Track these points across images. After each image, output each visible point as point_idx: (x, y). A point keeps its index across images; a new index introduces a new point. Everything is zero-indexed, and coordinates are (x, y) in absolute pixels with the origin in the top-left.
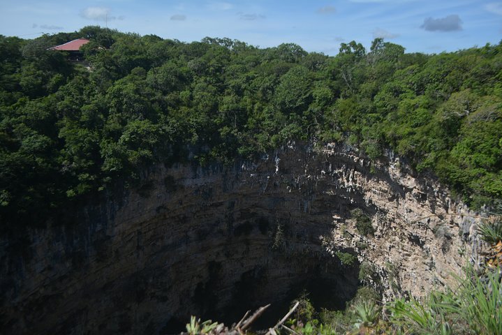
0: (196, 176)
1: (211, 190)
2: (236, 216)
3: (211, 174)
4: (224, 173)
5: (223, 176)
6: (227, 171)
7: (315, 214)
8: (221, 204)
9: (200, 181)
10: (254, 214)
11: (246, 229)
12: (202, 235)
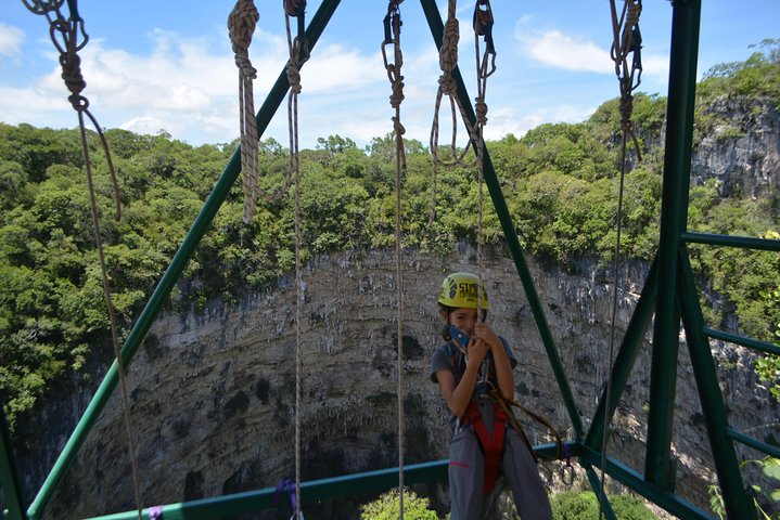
0: (186, 329)
1: (203, 348)
2: (230, 384)
3: (206, 322)
4: (224, 318)
5: (223, 323)
6: (228, 314)
7: (338, 353)
8: (211, 369)
9: (190, 337)
10: (251, 377)
11: (240, 402)
12: (181, 430)
